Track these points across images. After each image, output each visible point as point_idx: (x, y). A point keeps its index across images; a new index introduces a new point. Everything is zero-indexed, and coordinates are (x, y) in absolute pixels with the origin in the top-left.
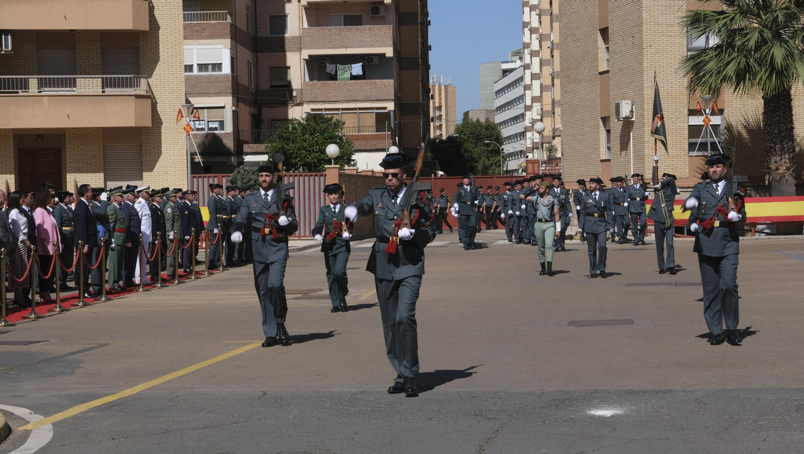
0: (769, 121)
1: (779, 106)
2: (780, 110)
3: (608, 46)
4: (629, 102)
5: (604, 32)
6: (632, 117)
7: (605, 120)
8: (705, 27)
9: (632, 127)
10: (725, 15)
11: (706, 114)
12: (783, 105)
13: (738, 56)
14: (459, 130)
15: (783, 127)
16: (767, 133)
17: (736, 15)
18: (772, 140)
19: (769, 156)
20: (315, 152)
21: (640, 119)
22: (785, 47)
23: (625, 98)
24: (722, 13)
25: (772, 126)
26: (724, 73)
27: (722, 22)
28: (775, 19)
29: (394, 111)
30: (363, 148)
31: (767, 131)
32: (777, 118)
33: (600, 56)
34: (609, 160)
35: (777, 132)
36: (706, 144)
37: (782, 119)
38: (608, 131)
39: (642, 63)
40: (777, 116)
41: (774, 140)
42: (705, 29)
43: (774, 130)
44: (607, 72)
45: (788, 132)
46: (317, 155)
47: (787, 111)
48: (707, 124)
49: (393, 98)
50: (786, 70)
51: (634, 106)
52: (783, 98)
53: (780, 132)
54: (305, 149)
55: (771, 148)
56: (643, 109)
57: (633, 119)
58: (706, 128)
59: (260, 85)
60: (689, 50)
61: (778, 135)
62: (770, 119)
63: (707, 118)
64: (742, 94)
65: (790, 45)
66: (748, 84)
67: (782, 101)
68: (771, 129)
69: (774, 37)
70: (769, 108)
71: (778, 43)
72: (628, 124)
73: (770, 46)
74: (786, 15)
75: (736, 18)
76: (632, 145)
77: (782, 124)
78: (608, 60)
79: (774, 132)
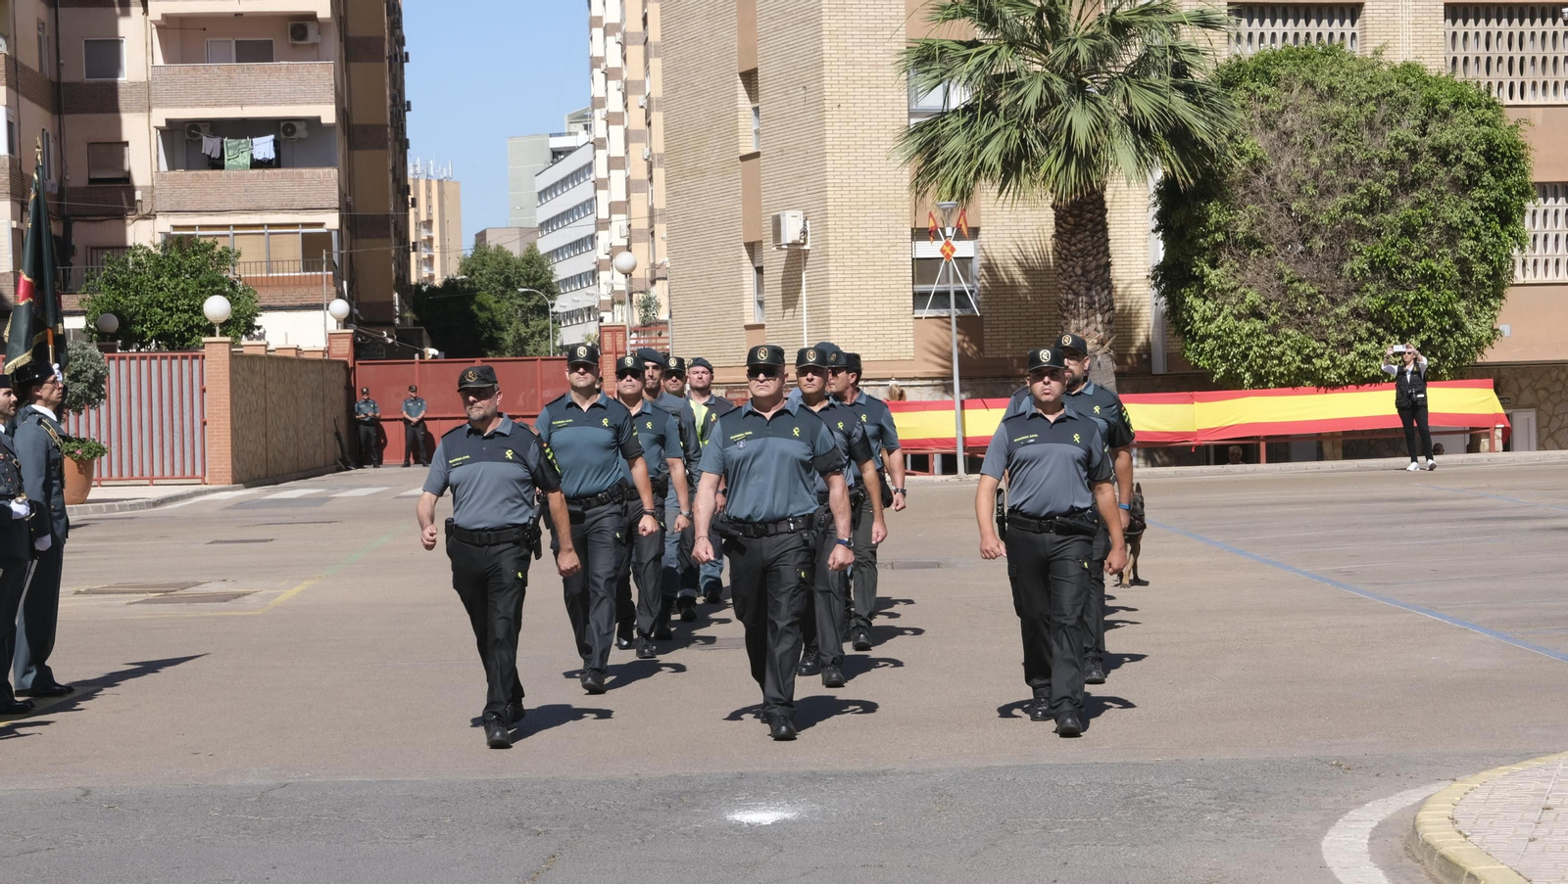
0: (1064, 251)
1: (1084, 221)
2: (1086, 231)
3: (756, 105)
4: (799, 213)
5: (750, 78)
6: (805, 244)
7: (752, 248)
8: (941, 70)
9: (805, 262)
10: (981, 48)
11: (945, 237)
12: (1091, 220)
13: (1005, 127)
14: (467, 267)
15: (1090, 262)
16: (1060, 274)
17: (1000, 48)
18: (1070, 288)
19: (1065, 318)
20: (181, 311)
21: (820, 247)
22: (1093, 111)
23: (791, 206)
24: (975, 43)
25: (1071, 260)
26: (981, 159)
27: (973, 62)
28: (1073, 57)
29: (339, 231)
30: (277, 303)
31: (1061, 271)
32: (1080, 246)
33: (741, 125)
34: (762, 327)
35: (1079, 271)
36: (947, 294)
37: (1090, 248)
38: (759, 270)
39: (822, 140)
40: (1080, 241)
41: (1074, 287)
42: (942, 74)
43: (1074, 268)
44: (756, 155)
45: (1101, 272)
46: (186, 316)
47: (1098, 232)
48: (948, 256)
49: (337, 204)
50: (1095, 153)
51: (808, 222)
52: (1091, 206)
53: (1085, 272)
54: (160, 305)
55: (1069, 302)
56: (825, 227)
57: (806, 247)
58: (947, 264)
59: (67, 177)
60: (911, 114)
61: (1082, 278)
62: (1068, 246)
63: (948, 244)
64: (1013, 199)
65: (1102, 107)
66: (1025, 180)
67: (1089, 212)
68: (1069, 266)
69: (1072, 90)
70: (1061, 227)
71: (1080, 103)
72: (797, 256)
73: (1065, 108)
74: (1094, 50)
75: (1000, 55)
76: (805, 298)
77: (1090, 256)
78: (757, 132)
79: (1075, 273)
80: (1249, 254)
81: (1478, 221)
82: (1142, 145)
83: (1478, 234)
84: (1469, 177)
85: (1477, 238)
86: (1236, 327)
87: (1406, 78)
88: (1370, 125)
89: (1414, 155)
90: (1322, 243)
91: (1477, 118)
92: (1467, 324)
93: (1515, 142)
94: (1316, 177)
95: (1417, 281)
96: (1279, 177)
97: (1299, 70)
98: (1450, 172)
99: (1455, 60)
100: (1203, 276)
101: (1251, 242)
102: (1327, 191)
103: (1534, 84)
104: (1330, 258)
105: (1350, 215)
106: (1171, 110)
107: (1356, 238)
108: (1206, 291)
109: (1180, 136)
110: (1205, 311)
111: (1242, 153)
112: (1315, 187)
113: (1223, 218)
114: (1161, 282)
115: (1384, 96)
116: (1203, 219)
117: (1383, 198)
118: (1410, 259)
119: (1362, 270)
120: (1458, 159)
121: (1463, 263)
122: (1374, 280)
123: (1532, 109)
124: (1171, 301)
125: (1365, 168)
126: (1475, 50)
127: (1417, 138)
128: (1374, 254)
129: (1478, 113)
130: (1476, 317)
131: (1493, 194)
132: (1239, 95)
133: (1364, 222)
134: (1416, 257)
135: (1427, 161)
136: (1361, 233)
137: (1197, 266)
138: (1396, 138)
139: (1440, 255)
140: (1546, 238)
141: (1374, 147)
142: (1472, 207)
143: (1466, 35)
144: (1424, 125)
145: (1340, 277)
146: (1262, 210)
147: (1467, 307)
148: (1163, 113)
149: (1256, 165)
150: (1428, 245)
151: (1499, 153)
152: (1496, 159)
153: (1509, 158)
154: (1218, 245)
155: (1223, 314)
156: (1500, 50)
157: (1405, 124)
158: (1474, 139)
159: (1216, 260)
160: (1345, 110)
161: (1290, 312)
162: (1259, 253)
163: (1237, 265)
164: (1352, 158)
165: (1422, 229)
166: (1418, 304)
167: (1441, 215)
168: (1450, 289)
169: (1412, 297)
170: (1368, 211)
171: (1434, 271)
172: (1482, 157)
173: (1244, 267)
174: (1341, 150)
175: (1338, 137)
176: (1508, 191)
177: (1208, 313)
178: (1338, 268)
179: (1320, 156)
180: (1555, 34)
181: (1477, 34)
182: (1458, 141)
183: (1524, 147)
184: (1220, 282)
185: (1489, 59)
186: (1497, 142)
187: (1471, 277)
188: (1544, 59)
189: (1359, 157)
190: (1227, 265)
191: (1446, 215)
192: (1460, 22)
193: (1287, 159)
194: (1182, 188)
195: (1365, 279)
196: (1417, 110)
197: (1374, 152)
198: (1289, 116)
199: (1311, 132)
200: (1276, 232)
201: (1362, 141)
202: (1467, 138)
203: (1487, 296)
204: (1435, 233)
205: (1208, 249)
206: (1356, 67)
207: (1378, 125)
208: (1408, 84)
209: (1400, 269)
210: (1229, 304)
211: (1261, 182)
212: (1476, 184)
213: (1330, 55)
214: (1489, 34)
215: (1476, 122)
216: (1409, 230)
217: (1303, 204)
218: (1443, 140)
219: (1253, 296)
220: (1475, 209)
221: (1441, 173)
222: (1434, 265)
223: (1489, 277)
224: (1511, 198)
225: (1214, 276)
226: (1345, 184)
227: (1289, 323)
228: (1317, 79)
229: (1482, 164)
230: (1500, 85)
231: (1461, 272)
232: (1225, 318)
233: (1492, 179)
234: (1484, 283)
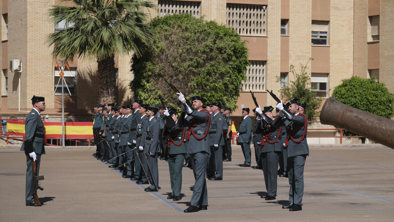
0: (100, 76)
1: (107, 67)
2: (107, 70)
3: (7, 25)
4: (19, 60)
5: (5, 16)
6: (20, 70)
7: (5, 71)
8: (62, 16)
9: (20, 76)
10: (74, 10)
11: (61, 70)
12: (109, 66)
13: (81, 35)
15: (109, 80)
16: (99, 83)
17: (81, 10)
18: (102, 88)
19: (100, 97)
21: (25, 71)
22: (109, 31)
23: (16, 58)
24: (74, 8)
25: (102, 79)
26: (73, 45)
27: (71, 14)
28: (103, 15)
31: (99, 82)
32: (105, 74)
33: (2, 31)
34: (6, 96)
35: (105, 82)
36: (61, 88)
37: (109, 75)
38: (7, 78)
39: (26, 37)
40: (106, 73)
41: (103, 87)
42: (61, 18)
43: (103, 81)
44: (6, 41)
45: (112, 83)
47: (112, 70)
48: (62, 76)
50: (110, 45)
51: (21, 63)
52: (109, 62)
53: (107, 83)
55: (101, 92)
56: (26, 65)
57: (20, 71)
58: (61, 79)
60: (56, 30)
61: (106, 85)
62: (102, 74)
63: (62, 72)
64: (83, 59)
65: (112, 30)
66: (87, 53)
67: (109, 64)
68: (102, 81)
69: (103, 25)
70: (100, 68)
71: (105, 28)
72: (17, 74)
73: (101, 30)
74: (111, 12)
75: (80, 12)
76: (19, 88)
77: (108, 78)
78: (7, 33)
79: (104, 83)
80: (159, 79)
81: (231, 72)
82: (125, 43)
83: (230, 75)
84: (228, 58)
85: (230, 77)
86: (154, 102)
87: (210, 26)
88: (198, 40)
89: (211, 50)
90: (182, 77)
91: (231, 40)
92: (227, 104)
93: (243, 47)
94: (180, 56)
95: (211, 90)
96: (169, 55)
97: (177, 22)
98: (222, 56)
99: (229, 21)
100: (144, 85)
101: (160, 75)
102: (184, 61)
103: (254, 30)
104: (184, 81)
105: (191, 68)
106: (134, 32)
107: (192, 75)
108: (145, 90)
109: (137, 41)
110: (145, 97)
111: (158, 47)
112: (180, 59)
113: (151, 68)
114: (132, 87)
115: (203, 31)
116: (145, 68)
117: (201, 63)
118: (209, 83)
119: (194, 86)
120: (225, 52)
121: (225, 84)
122: (197, 89)
123: (253, 37)
124: (135, 93)
125: (196, 54)
126: (236, 18)
127: (212, 45)
128: (198, 81)
129: (232, 38)
130: (230, 102)
131: (236, 63)
132: (158, 29)
133: (195, 71)
134: (211, 82)
135: (215, 52)
136: (194, 74)
137: (143, 82)
138: (206, 45)
139: (219, 82)
140: (256, 78)
141: (199, 47)
142: (229, 67)
143: (233, 13)
144: (215, 41)
145: (187, 87)
146: (163, 65)
147: (226, 99)
148: (132, 33)
149: (162, 51)
150: (215, 79)
151: (238, 51)
152: (237, 52)
153: (241, 52)
154: (150, 76)
155: (150, 98)
156: (244, 18)
157: (209, 40)
158: (230, 46)
159: (149, 80)
160: (190, 35)
161: (171, 98)
162: (162, 79)
163: (155, 82)
164: (192, 50)
165: (213, 73)
166: (211, 97)
167: (219, 69)
168: (221, 92)
169: (209, 95)
170: (197, 67)
171: (216, 87)
172: (232, 52)
173: (157, 83)
174: (189, 48)
175: (188, 43)
176: (240, 63)
177: (146, 98)
178: (186, 85)
179: (182, 49)
180: (261, 15)
181: (237, 13)
182: (225, 46)
183: (246, 49)
184: (149, 87)
185: (240, 21)
186: (237, 47)
187: (228, 89)
188: (257, 22)
189: (194, 50)
190: (152, 82)
191: (220, 69)
192: (231, 9)
193: (172, 50)
194: (138, 57)
195: (195, 88)
196: (212, 37)
197: (199, 48)
198: (173, 36)
199: (179, 41)
200: (167, 73)
201: (195, 45)
202: (228, 46)
203: (233, 95)
204: (217, 75)
205: (146, 77)
206: (194, 21)
207: (200, 40)
208: (210, 28)
209: (206, 85)
210: (152, 95)
211: (163, 57)
212: (230, 60)
213: (187, 17)
214: (240, 13)
215: (231, 41)
216: (209, 74)
217: (176, 64)
218: (220, 46)
219: (160, 92)
220: (230, 68)
221: (220, 56)
222: (216, 85)
223: (234, 89)
224: (241, 65)
225: (148, 86)
226: (190, 58)
227: (171, 102)
228: (182, 25)
229: (232, 54)
230: (243, 29)
231: (225, 87)
232: (151, 99)
233: (236, 59)
234: (232, 91)
